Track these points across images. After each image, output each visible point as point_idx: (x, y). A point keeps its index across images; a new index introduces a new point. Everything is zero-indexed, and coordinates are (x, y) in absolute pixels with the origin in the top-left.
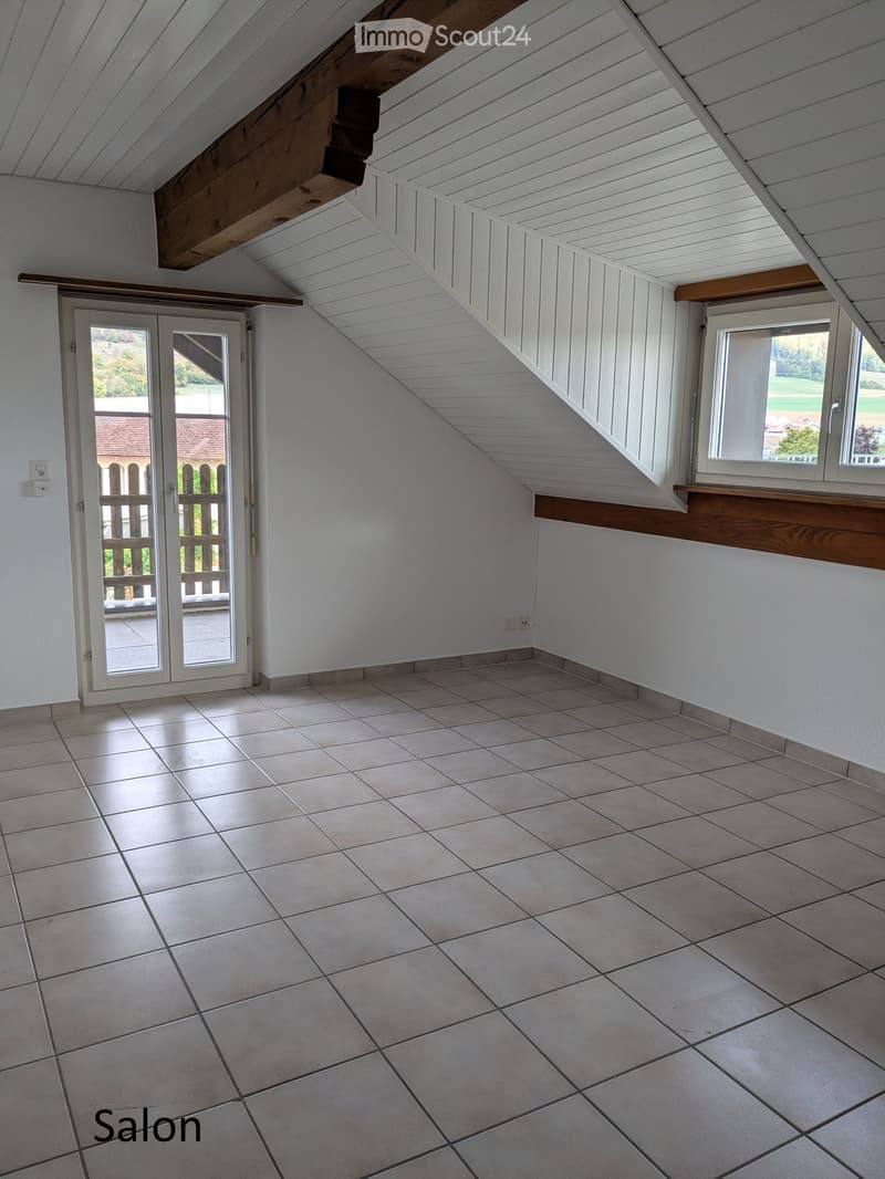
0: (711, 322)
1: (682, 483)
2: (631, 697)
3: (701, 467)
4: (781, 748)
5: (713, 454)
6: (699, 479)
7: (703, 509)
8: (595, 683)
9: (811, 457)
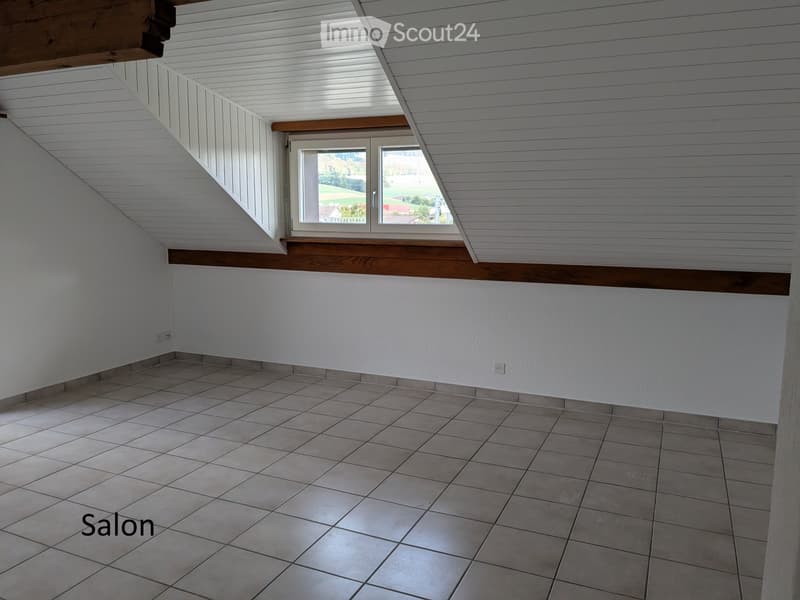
0: (293, 145)
1: (283, 237)
2: (259, 369)
3: (295, 227)
4: (359, 379)
5: (301, 220)
6: (294, 234)
7: (298, 251)
8: (229, 365)
9: (362, 220)
